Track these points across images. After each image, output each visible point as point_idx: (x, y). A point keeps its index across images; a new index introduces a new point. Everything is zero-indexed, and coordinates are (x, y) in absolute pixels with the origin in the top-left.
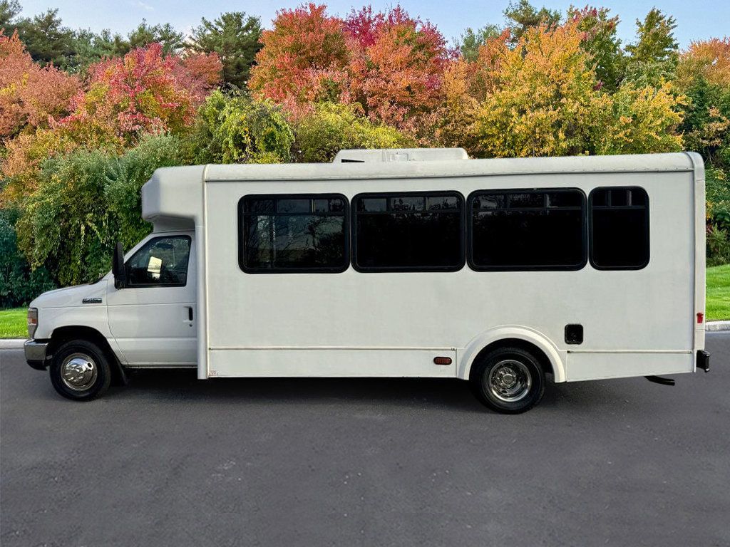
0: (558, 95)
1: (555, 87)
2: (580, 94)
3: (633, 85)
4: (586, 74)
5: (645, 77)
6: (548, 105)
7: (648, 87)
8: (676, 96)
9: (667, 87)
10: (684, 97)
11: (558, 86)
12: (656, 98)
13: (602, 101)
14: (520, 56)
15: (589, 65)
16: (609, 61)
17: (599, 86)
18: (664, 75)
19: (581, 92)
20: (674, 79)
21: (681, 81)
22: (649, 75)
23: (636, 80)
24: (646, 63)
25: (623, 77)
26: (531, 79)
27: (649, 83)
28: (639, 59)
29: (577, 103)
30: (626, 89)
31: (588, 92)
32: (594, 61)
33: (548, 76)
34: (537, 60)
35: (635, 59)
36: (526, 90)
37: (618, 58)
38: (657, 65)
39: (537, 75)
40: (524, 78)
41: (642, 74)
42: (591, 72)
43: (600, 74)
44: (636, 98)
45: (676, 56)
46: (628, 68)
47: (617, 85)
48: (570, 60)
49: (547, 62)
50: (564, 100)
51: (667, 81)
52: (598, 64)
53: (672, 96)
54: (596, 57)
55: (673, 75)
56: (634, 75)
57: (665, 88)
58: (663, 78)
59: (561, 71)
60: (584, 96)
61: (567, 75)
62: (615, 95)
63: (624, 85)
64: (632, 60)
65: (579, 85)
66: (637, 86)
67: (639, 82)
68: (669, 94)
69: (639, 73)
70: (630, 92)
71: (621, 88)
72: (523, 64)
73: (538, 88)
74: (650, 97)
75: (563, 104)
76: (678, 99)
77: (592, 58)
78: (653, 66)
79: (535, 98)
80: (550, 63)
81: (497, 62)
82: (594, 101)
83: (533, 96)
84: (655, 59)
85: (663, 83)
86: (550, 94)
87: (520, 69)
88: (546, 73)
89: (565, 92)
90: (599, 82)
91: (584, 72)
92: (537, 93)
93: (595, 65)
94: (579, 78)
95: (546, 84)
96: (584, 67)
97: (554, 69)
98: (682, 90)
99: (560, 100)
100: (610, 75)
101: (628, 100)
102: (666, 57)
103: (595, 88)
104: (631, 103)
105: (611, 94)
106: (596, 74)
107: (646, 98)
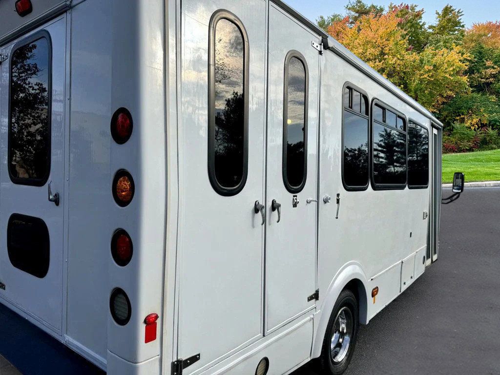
0: (383, 54)
1: (380, 49)
2: (397, 53)
3: (434, 48)
4: (402, 42)
5: (442, 43)
6: (375, 59)
7: (444, 49)
8: (463, 54)
9: (457, 49)
10: (469, 54)
11: (382, 48)
12: (449, 55)
13: (412, 57)
14: (356, 31)
15: (403, 37)
16: (417, 34)
17: (410, 48)
18: (455, 42)
19: (398, 52)
20: (462, 44)
21: (467, 45)
22: (445, 42)
23: (435, 45)
24: (442, 35)
25: (427, 43)
26: (363, 45)
27: (445, 47)
28: (438, 33)
29: (395, 58)
30: (429, 50)
31: (403, 52)
32: (407, 34)
33: (375, 43)
34: (367, 34)
35: (435, 34)
36: (361, 51)
37: (423, 33)
38: (450, 37)
39: (368, 42)
40: (359, 44)
41: (440, 42)
42: (405, 41)
43: (410, 42)
44: (435, 55)
45: (463, 31)
46: (430, 38)
47: (423, 48)
48: (390, 34)
49: (375, 35)
50: (386, 57)
51: (457, 46)
52: (410, 36)
53: (460, 54)
54: (408, 32)
55: (461, 42)
56: (434, 42)
57: (455, 50)
58: (454, 44)
59: (384, 40)
60: (400, 54)
61: (388, 42)
62: (421, 54)
63: (428, 48)
64: (433, 34)
65: (397, 48)
66: (436, 48)
67: (438, 46)
68: (458, 53)
69: (438, 41)
70: (431, 52)
71: (426, 50)
72: (358, 36)
73: (369, 50)
74: (445, 55)
75: (386, 59)
76: (465, 56)
77: (405, 33)
78: (447, 37)
79: (366, 55)
80: (376, 36)
81: (340, 35)
82: (407, 57)
83: (365, 54)
84: (448, 33)
85: (454, 47)
86: (377, 52)
87: (356, 39)
88: (374, 41)
89: (387, 52)
90: (410, 46)
91: (400, 41)
92: (368, 53)
93: (408, 37)
94: (396, 44)
95: (374, 48)
96: (400, 38)
97: (379, 39)
98: (467, 51)
99: (383, 57)
100: (418, 42)
101: (430, 57)
102: (456, 32)
103: (407, 50)
104: (432, 58)
105: (419, 53)
106: (408, 41)
107: (443, 55)
